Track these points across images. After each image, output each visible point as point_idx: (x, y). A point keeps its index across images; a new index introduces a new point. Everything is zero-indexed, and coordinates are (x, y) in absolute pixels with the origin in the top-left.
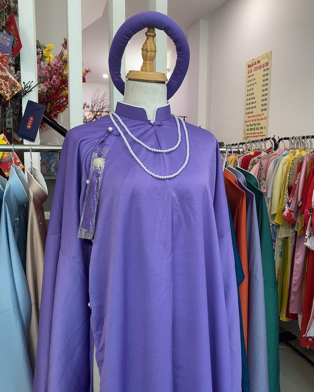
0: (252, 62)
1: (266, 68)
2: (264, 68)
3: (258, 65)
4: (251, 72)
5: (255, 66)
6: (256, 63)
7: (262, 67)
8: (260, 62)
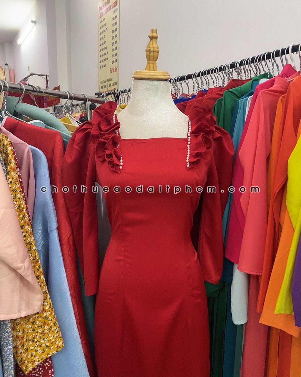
6: (106, 3)
7: (111, 7)
8: (109, 2)
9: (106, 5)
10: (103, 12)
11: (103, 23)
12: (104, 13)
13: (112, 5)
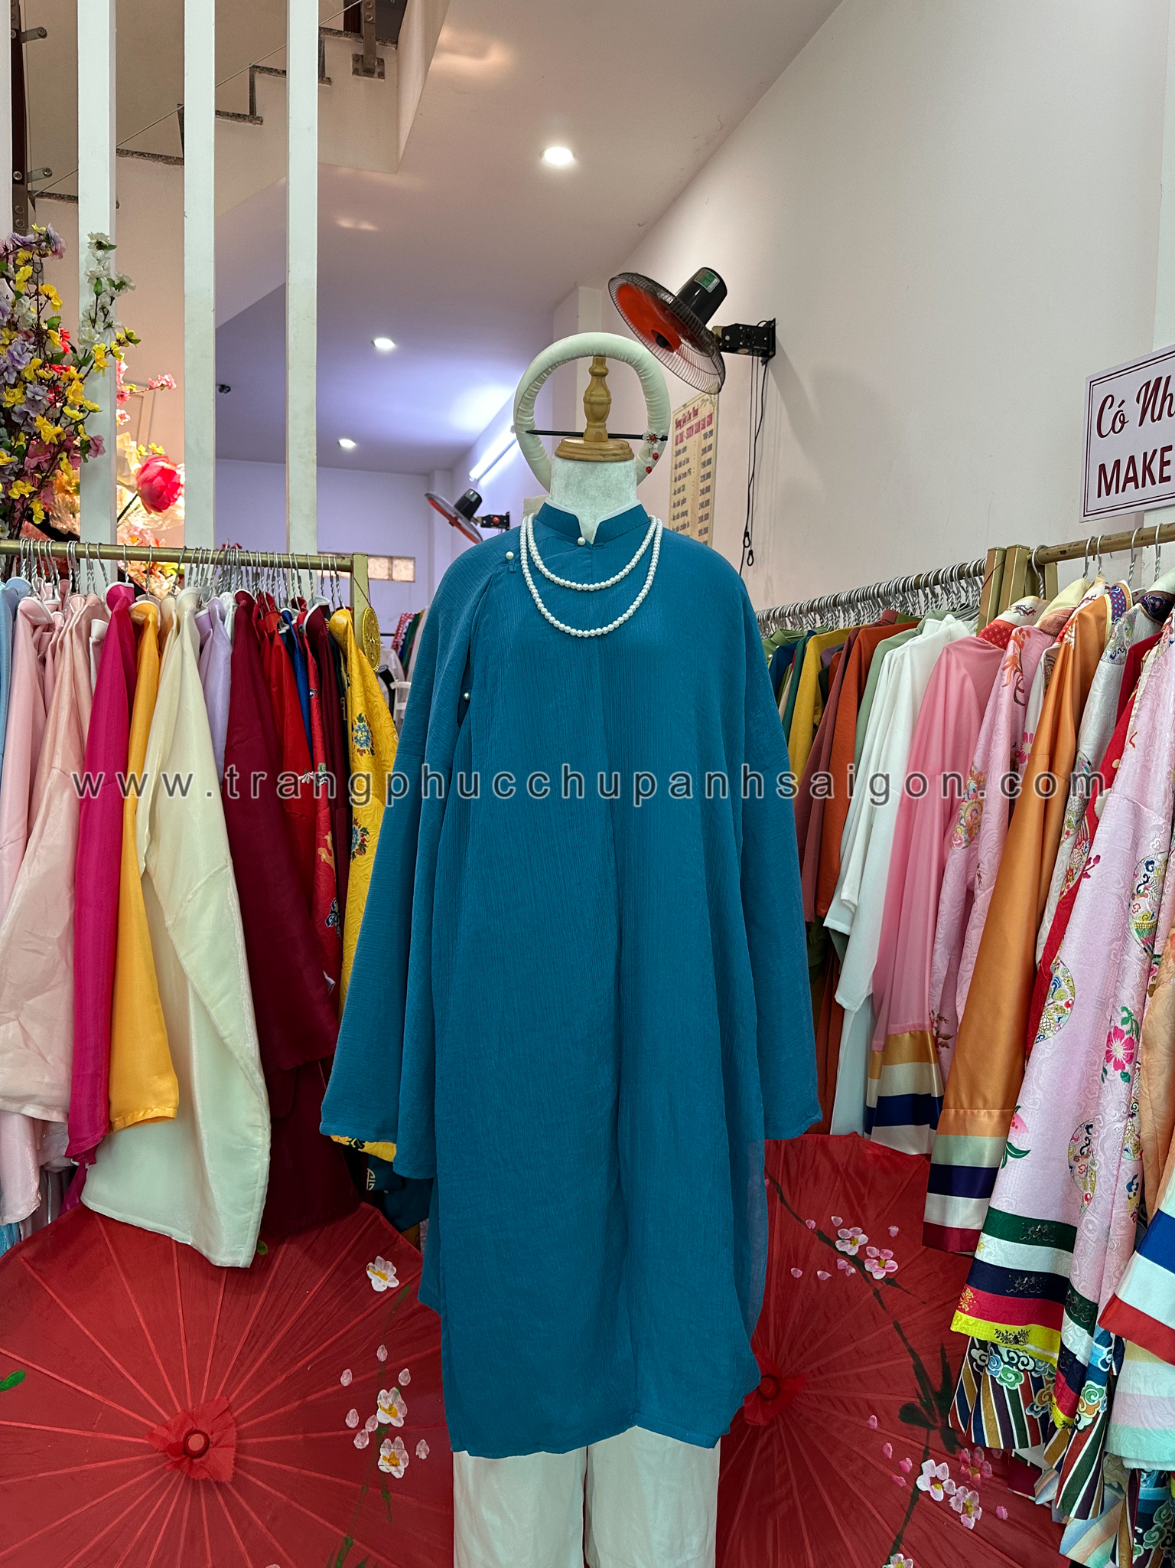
0: (684, 412)
1: (708, 429)
2: (703, 432)
3: (694, 422)
4: (682, 441)
5: (688, 425)
6: (690, 415)
7: (701, 426)
8: (697, 414)
9: (690, 418)
10: (683, 432)
11: (682, 457)
12: (685, 434)
13: (704, 420)
